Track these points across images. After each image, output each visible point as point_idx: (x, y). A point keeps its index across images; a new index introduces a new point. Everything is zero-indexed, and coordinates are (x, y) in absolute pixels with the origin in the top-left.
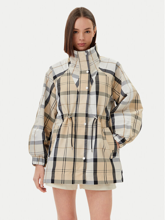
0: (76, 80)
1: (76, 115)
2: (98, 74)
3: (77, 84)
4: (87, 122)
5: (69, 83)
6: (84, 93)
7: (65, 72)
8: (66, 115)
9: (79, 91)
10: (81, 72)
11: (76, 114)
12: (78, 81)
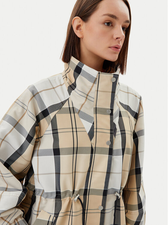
0: (87, 126)
1: (86, 192)
2: (120, 116)
3: (91, 135)
4: (104, 204)
5: (75, 130)
6: (102, 151)
7: (63, 103)
8: (66, 192)
9: (94, 146)
10: (96, 110)
11: (86, 190)
12: (92, 128)
